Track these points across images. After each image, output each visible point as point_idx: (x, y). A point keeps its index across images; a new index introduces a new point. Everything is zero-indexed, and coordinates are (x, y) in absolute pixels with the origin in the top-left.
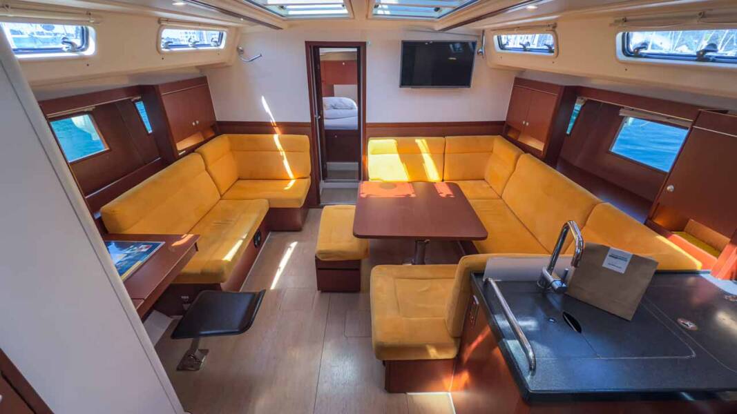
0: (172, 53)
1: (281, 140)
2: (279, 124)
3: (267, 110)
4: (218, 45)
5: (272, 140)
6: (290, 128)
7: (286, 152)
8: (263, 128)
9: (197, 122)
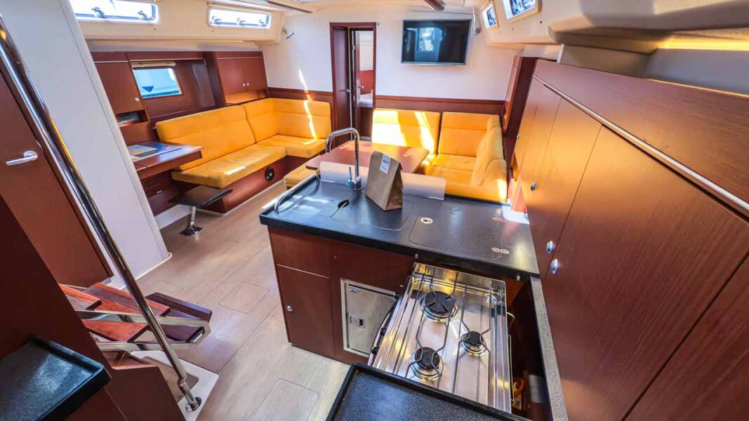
0: (220, 28)
1: (309, 105)
2: (310, 92)
3: (303, 81)
4: (265, 25)
5: (303, 104)
6: (319, 96)
7: (312, 114)
8: (297, 94)
9: (248, 84)
